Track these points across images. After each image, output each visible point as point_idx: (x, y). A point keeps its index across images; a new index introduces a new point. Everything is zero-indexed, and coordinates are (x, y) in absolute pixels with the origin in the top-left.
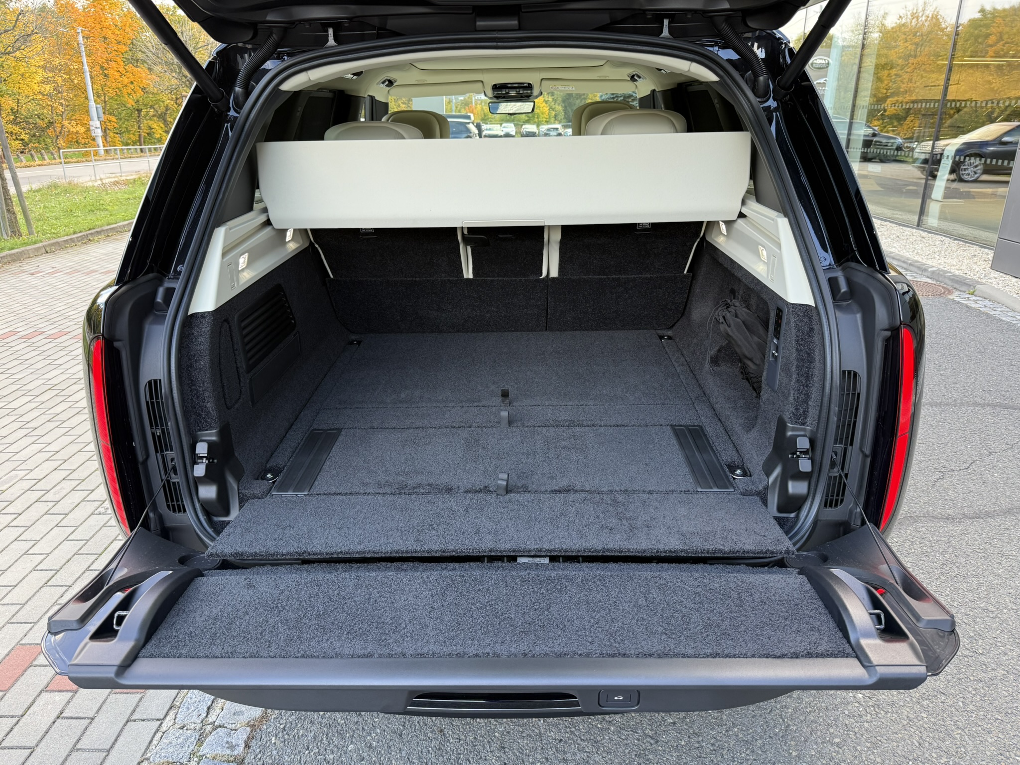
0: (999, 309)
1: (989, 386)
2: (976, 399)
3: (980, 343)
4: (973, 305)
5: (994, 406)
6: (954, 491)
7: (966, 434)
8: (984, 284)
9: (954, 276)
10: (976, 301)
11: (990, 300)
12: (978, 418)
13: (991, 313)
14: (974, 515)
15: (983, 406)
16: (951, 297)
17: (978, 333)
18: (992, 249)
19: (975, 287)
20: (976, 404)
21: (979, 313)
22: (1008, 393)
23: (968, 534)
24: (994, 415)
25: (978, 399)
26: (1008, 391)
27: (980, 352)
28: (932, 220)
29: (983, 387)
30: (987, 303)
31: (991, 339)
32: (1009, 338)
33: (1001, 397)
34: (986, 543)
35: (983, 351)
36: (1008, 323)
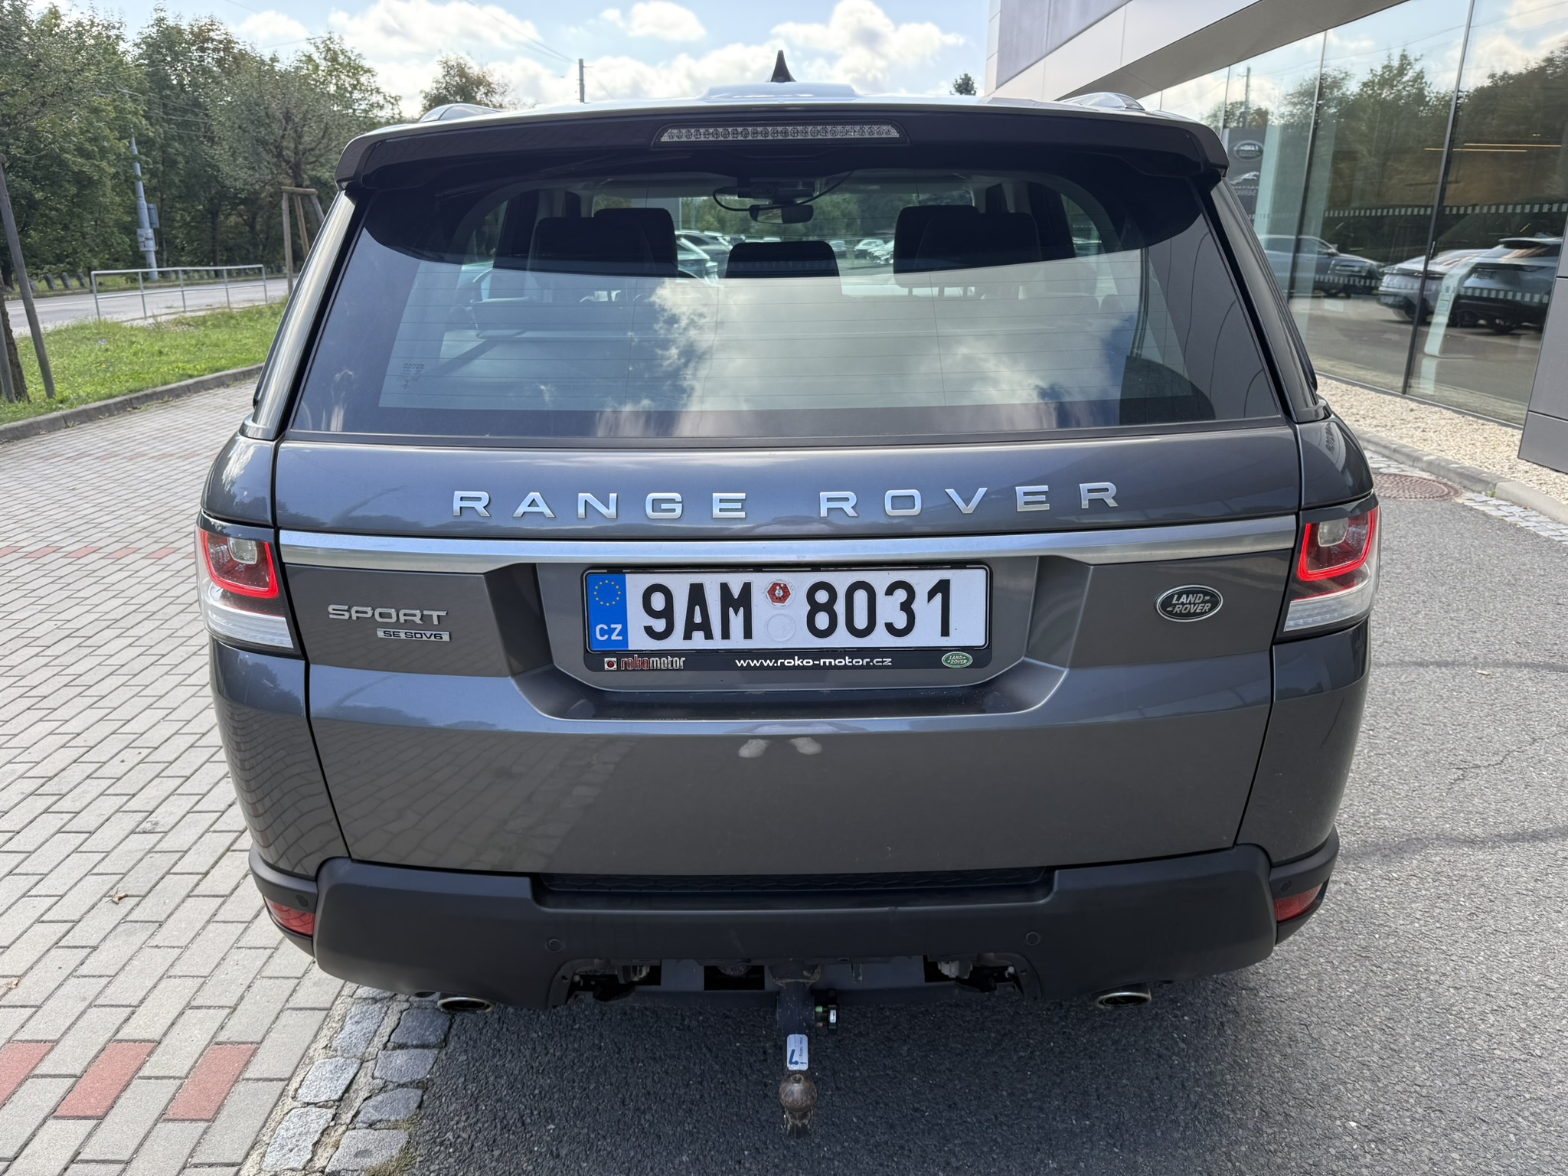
0: (1534, 519)
1: (1526, 636)
2: (1507, 656)
3: (1509, 570)
4: (1494, 513)
5: (1534, 666)
6: (1481, 799)
7: (1497, 709)
8: (1509, 481)
9: (1461, 468)
10: (1497, 507)
11: (1520, 506)
12: (1512, 685)
13: (1523, 525)
14: (1516, 836)
15: (1520, 666)
16: (1459, 501)
17: (1504, 555)
18: (1519, 429)
19: (1495, 485)
20: (1507, 664)
21: (1503, 525)
22: (1555, 647)
23: (1507, 865)
24: (1536, 680)
25: (1510, 657)
26: (1556, 644)
27: (1509, 584)
28: (1426, 385)
29: (1518, 637)
30: (1516, 509)
31: (1524, 565)
32: (1551, 562)
33: (1546, 653)
34: (1536, 880)
35: (1514, 582)
36: (1548, 540)
